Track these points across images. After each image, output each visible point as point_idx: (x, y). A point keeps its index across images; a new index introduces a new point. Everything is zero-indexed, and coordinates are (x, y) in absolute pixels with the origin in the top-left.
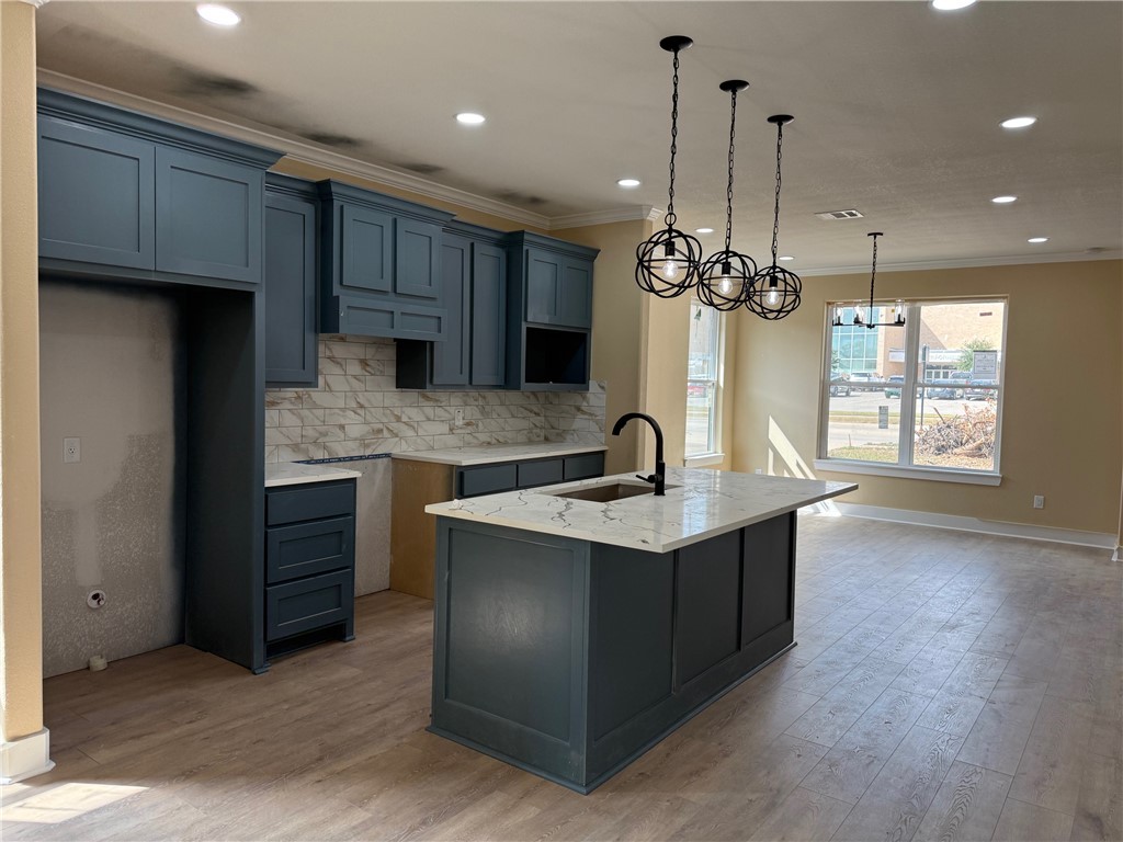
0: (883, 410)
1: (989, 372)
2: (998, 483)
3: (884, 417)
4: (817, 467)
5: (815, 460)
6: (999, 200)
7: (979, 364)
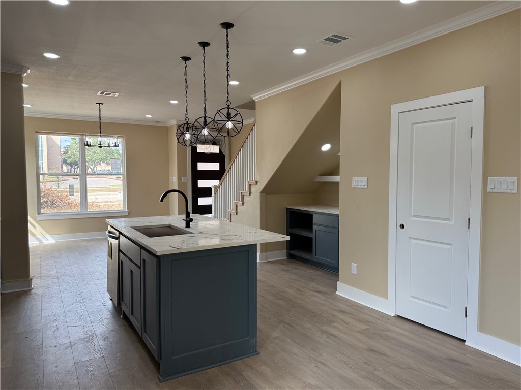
0: (71, 187)
1: (118, 168)
2: (127, 214)
3: (71, 190)
4: (38, 218)
5: (37, 215)
6: (172, 102)
7: (113, 164)
